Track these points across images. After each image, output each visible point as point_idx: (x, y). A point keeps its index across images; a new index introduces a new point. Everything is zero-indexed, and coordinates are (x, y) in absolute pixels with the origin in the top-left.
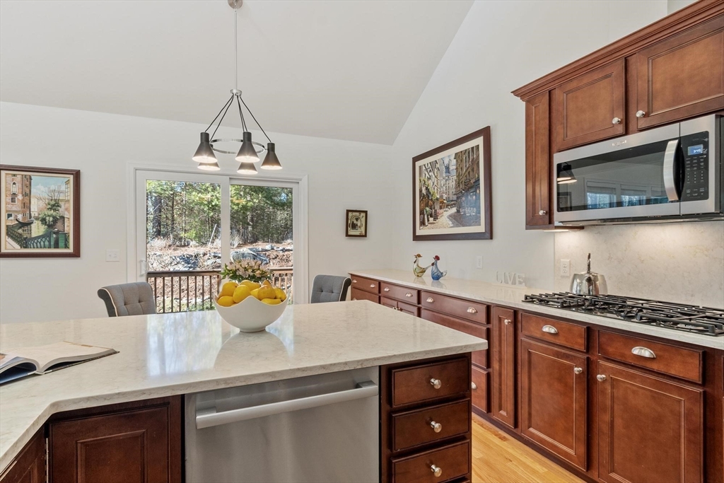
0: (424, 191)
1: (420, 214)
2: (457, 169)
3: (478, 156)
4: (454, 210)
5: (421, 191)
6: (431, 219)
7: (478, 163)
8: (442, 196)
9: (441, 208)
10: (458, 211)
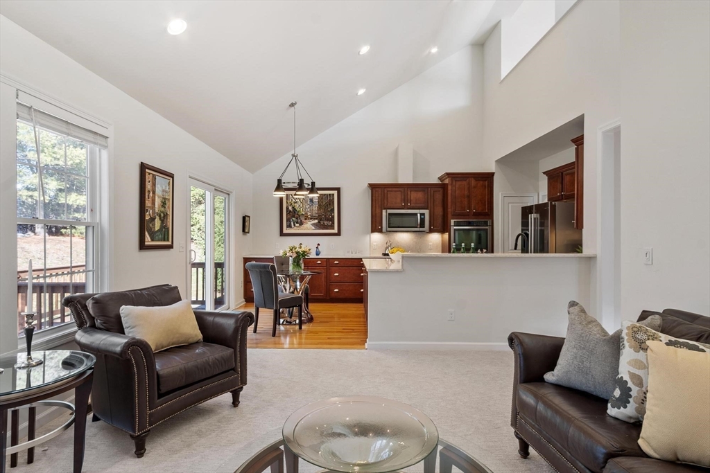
0: (290, 208)
1: (287, 221)
2: (318, 202)
3: (333, 199)
4: (316, 221)
5: (287, 208)
6: (297, 225)
7: (333, 202)
8: (307, 214)
9: (306, 219)
10: (319, 222)
